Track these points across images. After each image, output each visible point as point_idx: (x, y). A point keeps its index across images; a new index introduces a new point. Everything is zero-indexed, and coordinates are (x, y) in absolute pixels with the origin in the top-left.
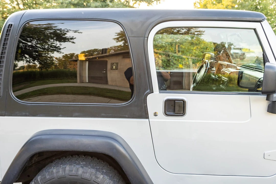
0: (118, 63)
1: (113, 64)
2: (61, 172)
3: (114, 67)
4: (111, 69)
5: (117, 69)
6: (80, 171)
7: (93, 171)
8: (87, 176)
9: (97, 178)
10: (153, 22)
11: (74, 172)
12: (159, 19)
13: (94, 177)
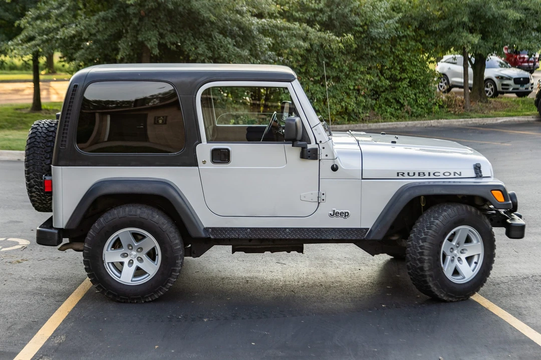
0: (167, 117)
1: (159, 117)
2: (121, 213)
3: (160, 121)
4: (155, 123)
5: (165, 123)
6: (139, 212)
7: (150, 212)
8: (144, 216)
9: (153, 217)
10: (200, 82)
11: (133, 213)
12: (205, 79)
13: (150, 217)
